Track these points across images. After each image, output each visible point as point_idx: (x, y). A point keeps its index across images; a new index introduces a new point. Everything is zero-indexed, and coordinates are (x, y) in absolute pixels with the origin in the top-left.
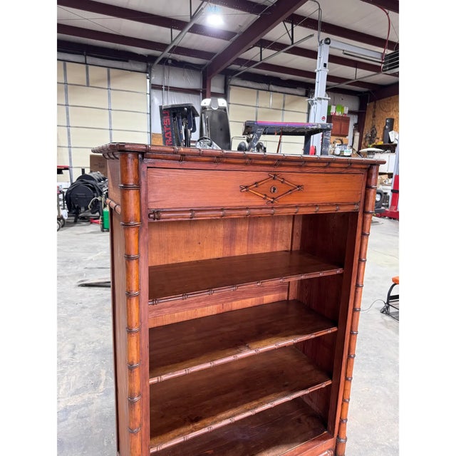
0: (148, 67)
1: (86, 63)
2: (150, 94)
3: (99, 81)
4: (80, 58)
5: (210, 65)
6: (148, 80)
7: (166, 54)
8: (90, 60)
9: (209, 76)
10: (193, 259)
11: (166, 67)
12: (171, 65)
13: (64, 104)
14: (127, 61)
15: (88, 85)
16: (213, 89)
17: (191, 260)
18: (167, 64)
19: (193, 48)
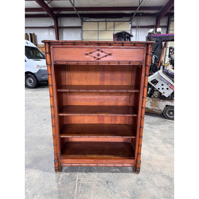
0: (131, 18)
1: (106, 21)
2: (131, 31)
3: (111, 28)
4: (104, 20)
5: (160, 12)
6: (130, 25)
7: (137, 11)
8: (108, 20)
9: (159, 18)
10: (88, 84)
11: (139, 17)
12: (141, 16)
13: (97, 39)
14: (122, 18)
15: (106, 30)
16: (161, 24)
17: (88, 85)
18: (139, 16)
19: (151, 6)
